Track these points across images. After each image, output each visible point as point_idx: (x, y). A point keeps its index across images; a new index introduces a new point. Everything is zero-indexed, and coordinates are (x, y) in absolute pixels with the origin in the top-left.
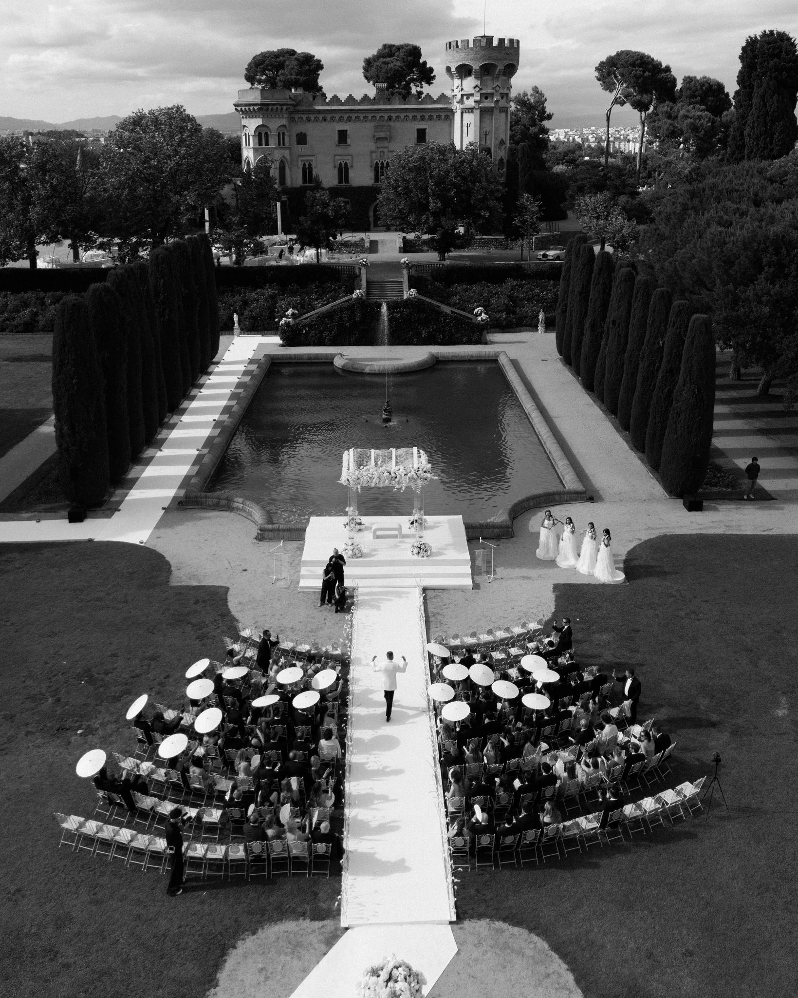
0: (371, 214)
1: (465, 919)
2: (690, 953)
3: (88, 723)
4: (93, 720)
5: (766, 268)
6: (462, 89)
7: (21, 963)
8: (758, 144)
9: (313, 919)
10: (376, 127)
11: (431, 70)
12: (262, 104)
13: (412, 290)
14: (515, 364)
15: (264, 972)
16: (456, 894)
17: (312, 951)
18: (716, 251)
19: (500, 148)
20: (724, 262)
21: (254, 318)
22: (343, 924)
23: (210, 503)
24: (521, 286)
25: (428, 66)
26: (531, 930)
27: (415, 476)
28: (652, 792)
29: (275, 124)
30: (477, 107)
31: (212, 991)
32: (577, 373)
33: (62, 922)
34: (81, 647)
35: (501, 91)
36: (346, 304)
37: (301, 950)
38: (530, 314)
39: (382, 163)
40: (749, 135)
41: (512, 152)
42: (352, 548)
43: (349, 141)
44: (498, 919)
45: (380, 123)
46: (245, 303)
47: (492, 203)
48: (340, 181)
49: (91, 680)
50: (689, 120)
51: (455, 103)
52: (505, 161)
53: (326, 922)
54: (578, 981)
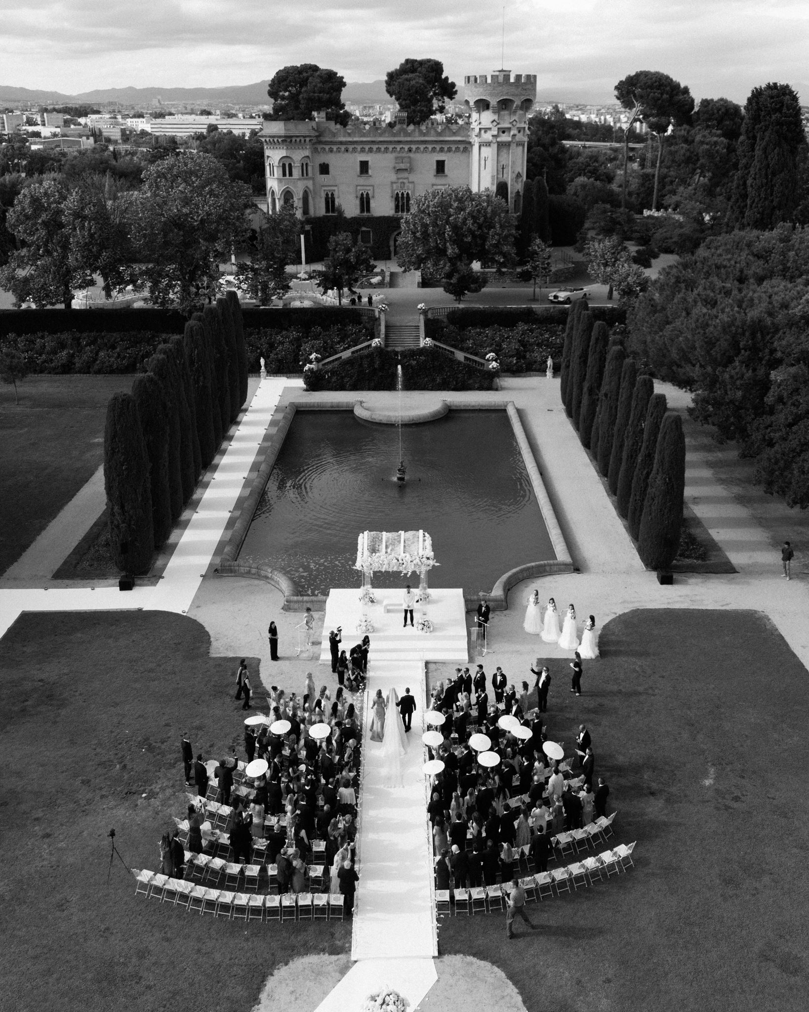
0: (392, 243)
1: (444, 954)
2: (609, 981)
3: (150, 788)
4: (154, 786)
5: (743, 351)
6: (480, 123)
7: (115, 985)
8: (759, 195)
9: (331, 953)
10: (396, 158)
11: (453, 85)
12: (285, 137)
13: (427, 339)
14: (520, 413)
15: (294, 994)
16: (439, 935)
17: (329, 978)
18: (699, 333)
19: (517, 182)
20: (706, 343)
21: (280, 361)
22: (353, 958)
23: (243, 571)
24: (532, 331)
25: (450, 81)
26: (493, 963)
27: (420, 563)
28: (595, 853)
29: (298, 156)
30: (494, 141)
31: (256, 1006)
32: (577, 427)
33: (142, 954)
34: (139, 716)
35: (518, 125)
36: (366, 352)
37: (321, 978)
38: (539, 360)
39: (403, 194)
40: (752, 186)
41: (527, 187)
42: (365, 624)
43: (370, 171)
44: (469, 955)
45: (400, 155)
46: (272, 346)
47: (505, 249)
48: (362, 211)
49: (150, 749)
50: (706, 147)
51: (474, 136)
52: (521, 193)
53: (340, 956)
54: (524, 1002)
